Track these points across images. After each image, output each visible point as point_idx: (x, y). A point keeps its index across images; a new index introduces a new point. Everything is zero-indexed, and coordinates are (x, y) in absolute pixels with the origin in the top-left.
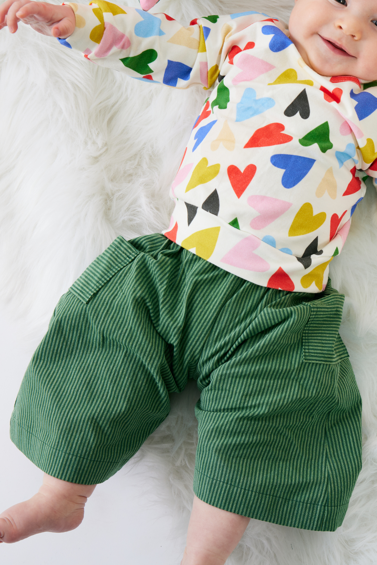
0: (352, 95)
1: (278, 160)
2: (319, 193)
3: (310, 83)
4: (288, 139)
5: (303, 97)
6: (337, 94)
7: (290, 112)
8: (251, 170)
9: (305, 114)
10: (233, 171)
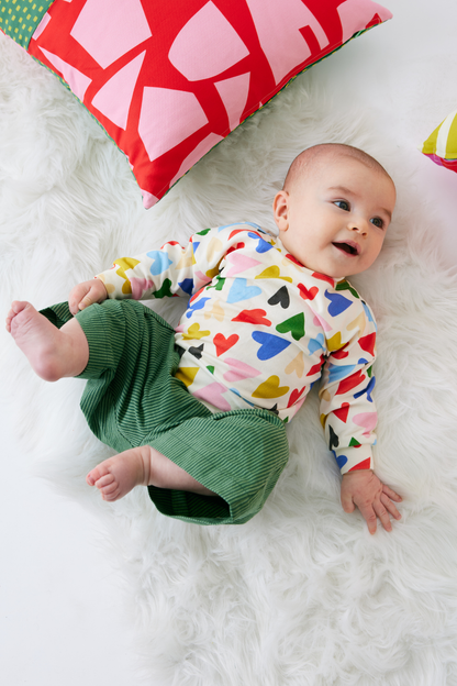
0: (327, 294)
1: (257, 336)
2: (288, 370)
3: (290, 280)
4: (268, 323)
5: (284, 290)
6: (313, 292)
7: (272, 301)
8: (234, 339)
9: (285, 305)
10: (219, 337)
